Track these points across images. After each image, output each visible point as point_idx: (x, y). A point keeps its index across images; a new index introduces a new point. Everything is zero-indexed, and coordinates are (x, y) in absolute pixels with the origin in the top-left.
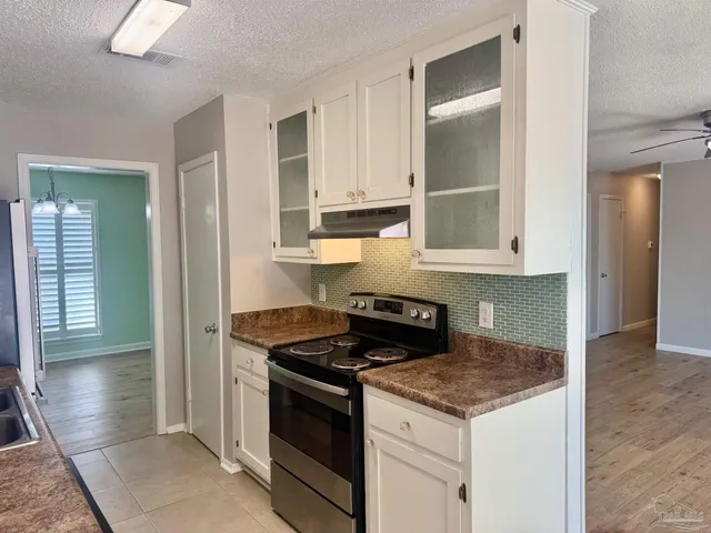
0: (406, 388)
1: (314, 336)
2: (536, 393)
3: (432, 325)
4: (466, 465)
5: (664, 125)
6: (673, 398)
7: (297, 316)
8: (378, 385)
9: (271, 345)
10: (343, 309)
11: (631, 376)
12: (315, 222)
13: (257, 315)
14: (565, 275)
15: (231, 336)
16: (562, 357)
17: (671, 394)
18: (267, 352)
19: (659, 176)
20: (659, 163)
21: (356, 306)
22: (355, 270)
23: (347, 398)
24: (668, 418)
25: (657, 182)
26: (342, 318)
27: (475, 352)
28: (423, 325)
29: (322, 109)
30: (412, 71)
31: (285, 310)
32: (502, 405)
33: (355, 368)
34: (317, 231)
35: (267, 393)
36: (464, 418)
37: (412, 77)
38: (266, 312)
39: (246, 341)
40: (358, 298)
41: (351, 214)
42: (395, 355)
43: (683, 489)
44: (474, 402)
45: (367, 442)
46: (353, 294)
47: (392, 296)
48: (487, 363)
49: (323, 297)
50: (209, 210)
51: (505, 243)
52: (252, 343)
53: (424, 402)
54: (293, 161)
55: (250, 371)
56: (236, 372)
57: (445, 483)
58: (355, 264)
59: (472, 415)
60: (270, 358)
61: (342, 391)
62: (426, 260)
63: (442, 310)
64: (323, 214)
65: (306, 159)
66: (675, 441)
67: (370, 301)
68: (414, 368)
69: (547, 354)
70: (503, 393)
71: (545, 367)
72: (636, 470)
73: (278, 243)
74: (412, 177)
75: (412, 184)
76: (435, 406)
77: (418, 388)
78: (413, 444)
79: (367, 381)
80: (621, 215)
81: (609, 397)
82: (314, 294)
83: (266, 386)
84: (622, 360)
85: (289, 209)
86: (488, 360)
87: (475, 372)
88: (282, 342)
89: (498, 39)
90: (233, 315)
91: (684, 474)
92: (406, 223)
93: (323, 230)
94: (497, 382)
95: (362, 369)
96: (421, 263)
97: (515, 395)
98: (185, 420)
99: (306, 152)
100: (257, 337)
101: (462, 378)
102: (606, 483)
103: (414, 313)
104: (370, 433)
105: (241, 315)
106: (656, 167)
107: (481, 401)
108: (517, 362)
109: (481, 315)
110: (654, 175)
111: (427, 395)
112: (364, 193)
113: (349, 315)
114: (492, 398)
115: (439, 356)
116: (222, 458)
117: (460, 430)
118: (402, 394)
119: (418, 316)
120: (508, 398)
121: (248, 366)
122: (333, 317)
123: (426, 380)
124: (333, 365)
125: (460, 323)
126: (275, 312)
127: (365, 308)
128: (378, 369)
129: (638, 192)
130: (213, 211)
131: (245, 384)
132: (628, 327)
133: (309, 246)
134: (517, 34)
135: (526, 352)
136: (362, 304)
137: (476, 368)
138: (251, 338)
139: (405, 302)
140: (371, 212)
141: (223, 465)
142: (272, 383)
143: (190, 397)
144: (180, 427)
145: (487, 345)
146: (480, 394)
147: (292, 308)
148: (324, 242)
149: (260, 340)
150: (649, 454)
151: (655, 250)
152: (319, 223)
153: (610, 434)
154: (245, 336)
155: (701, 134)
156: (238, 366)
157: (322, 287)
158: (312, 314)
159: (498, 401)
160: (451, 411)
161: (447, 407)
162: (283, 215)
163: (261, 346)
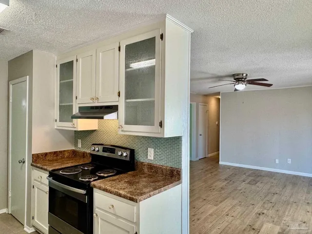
0: (113, 189)
1: (72, 165)
2: (169, 188)
3: (128, 159)
4: (137, 224)
5: (220, 78)
6: (224, 184)
7: (66, 155)
8: (100, 188)
9: (51, 169)
10: (88, 151)
11: (210, 175)
12: (76, 111)
13: (46, 154)
14: (181, 137)
15: (32, 165)
16: (180, 172)
17: (224, 182)
18: (48, 173)
19: (220, 97)
20: (220, 92)
21: (94, 150)
22: (95, 133)
23: (85, 195)
24: (223, 192)
25: (219, 99)
26: (88, 155)
27: (146, 170)
28: (124, 159)
29: (80, 60)
30: (119, 48)
31: (61, 152)
32: (154, 195)
33: (91, 180)
34: (77, 115)
35: (48, 193)
36: (137, 202)
37: (119, 50)
38: (50, 153)
39: (39, 167)
40: (96, 146)
41: (92, 108)
42: (111, 173)
43: (227, 222)
44: (142, 194)
45: (94, 215)
46: (93, 144)
47: (112, 146)
48: (150, 175)
49: (80, 145)
50: (24, 104)
51: (157, 123)
52: (42, 168)
53: (120, 195)
54: (67, 82)
55: (40, 182)
56: (33, 183)
57: (129, 232)
58: (95, 130)
59: (140, 201)
60: (49, 176)
61: (83, 192)
62: (125, 130)
63: (132, 152)
64: (79, 107)
65: (72, 82)
66: (224, 202)
67: (101, 148)
68: (118, 179)
69: (174, 170)
70: (155, 189)
71: (173, 176)
72: (211, 215)
73: (58, 120)
74: (119, 93)
75: (119, 96)
76: (125, 197)
77: (118, 189)
78: (115, 215)
79: (95, 186)
80: (207, 111)
81: (202, 184)
82: (76, 144)
83: (47, 189)
84: (207, 169)
85: (63, 104)
86: (151, 173)
87: (144, 179)
88: (57, 168)
89: (154, 38)
90: (33, 155)
91: (228, 215)
92: (116, 112)
93: (80, 115)
94: (153, 184)
95: (94, 180)
96: (122, 131)
97: (160, 189)
98: (7, 207)
99: (73, 79)
100: (45, 165)
101: (138, 182)
102: (198, 222)
103: (120, 153)
104: (96, 210)
105: (37, 154)
106: (218, 94)
107: (144, 193)
108: (163, 174)
109: (149, 154)
110: (218, 97)
111: (122, 192)
112: (98, 99)
113: (91, 154)
114: (150, 192)
115: (130, 173)
116: (25, 225)
117: (135, 207)
118: (111, 192)
119: (122, 155)
120: (157, 191)
121: (39, 180)
122: (84, 155)
123: (123, 184)
124: (80, 179)
125: (140, 158)
126: (55, 153)
127: (98, 151)
128: (101, 180)
129: (213, 103)
130: (25, 104)
131: (38, 188)
132: (210, 155)
133: (72, 121)
134: (162, 37)
135: (166, 169)
136: (97, 149)
137: (145, 177)
138: (41, 166)
139: (116, 148)
140: (101, 107)
141: (25, 229)
142: (50, 188)
143: (10, 195)
144: (4, 211)
145: (151, 167)
146: (145, 190)
147: (64, 151)
148: (79, 120)
149: (45, 167)
150: (216, 208)
151: (218, 125)
152: (78, 111)
153: (201, 200)
154: (38, 165)
155: (233, 82)
156: (35, 180)
157: (80, 141)
158: (74, 154)
159: (152, 193)
160: (131, 199)
161: (130, 197)
162: (60, 107)
163: (46, 170)
